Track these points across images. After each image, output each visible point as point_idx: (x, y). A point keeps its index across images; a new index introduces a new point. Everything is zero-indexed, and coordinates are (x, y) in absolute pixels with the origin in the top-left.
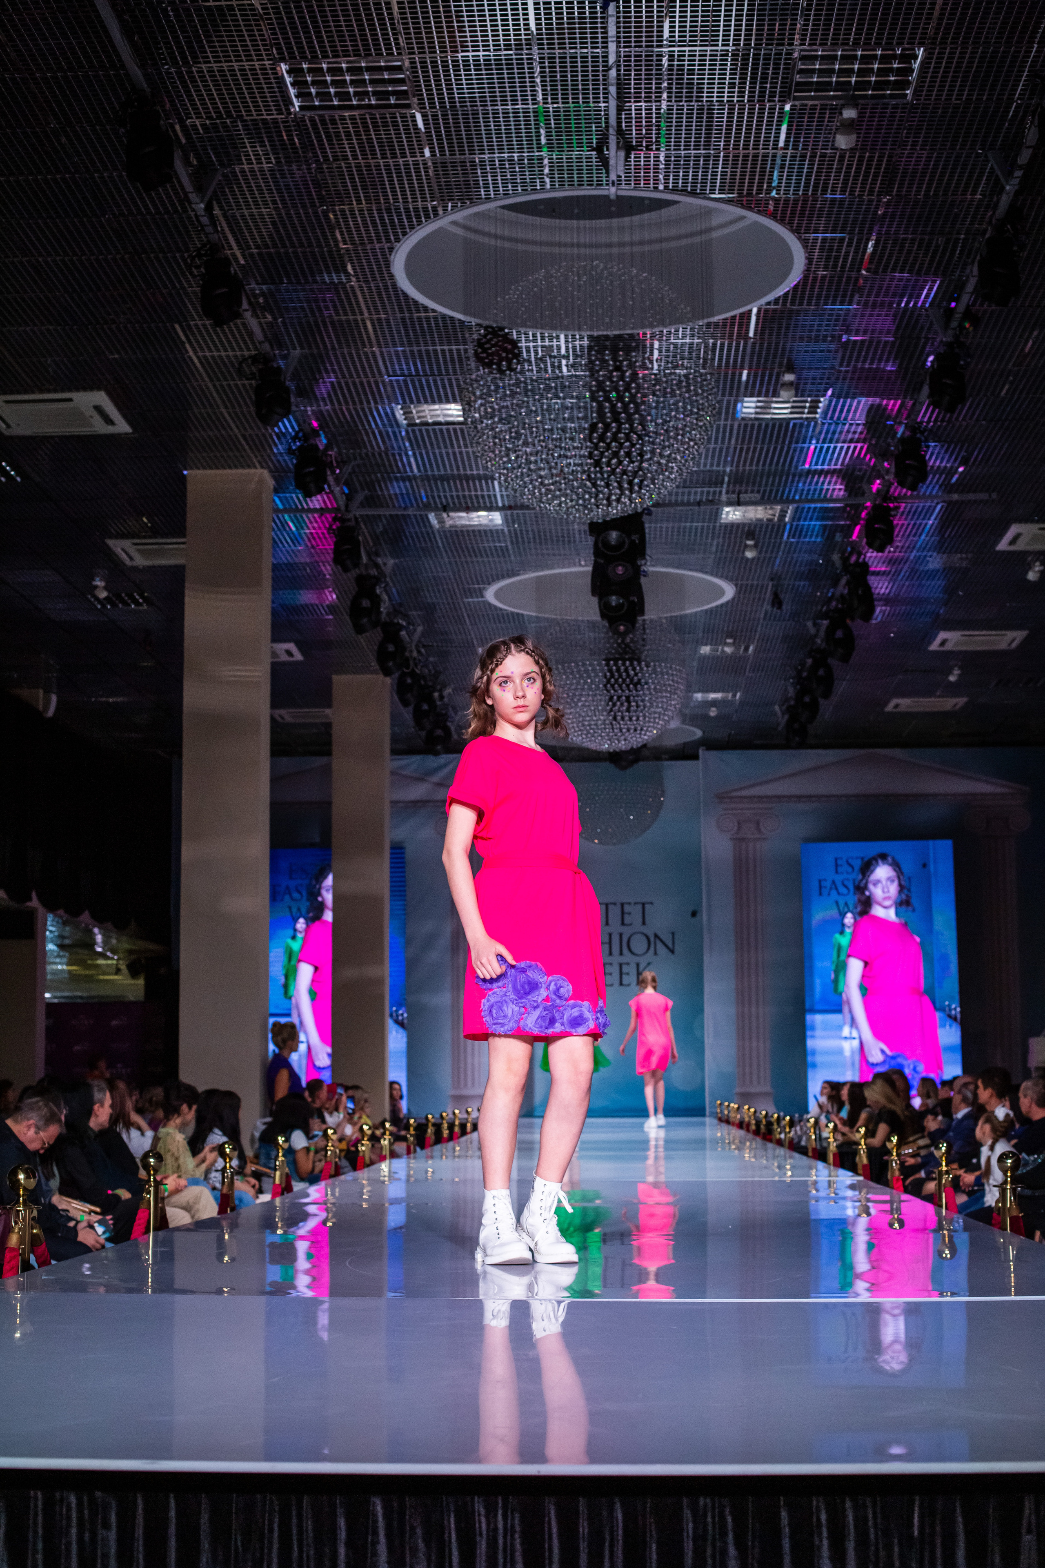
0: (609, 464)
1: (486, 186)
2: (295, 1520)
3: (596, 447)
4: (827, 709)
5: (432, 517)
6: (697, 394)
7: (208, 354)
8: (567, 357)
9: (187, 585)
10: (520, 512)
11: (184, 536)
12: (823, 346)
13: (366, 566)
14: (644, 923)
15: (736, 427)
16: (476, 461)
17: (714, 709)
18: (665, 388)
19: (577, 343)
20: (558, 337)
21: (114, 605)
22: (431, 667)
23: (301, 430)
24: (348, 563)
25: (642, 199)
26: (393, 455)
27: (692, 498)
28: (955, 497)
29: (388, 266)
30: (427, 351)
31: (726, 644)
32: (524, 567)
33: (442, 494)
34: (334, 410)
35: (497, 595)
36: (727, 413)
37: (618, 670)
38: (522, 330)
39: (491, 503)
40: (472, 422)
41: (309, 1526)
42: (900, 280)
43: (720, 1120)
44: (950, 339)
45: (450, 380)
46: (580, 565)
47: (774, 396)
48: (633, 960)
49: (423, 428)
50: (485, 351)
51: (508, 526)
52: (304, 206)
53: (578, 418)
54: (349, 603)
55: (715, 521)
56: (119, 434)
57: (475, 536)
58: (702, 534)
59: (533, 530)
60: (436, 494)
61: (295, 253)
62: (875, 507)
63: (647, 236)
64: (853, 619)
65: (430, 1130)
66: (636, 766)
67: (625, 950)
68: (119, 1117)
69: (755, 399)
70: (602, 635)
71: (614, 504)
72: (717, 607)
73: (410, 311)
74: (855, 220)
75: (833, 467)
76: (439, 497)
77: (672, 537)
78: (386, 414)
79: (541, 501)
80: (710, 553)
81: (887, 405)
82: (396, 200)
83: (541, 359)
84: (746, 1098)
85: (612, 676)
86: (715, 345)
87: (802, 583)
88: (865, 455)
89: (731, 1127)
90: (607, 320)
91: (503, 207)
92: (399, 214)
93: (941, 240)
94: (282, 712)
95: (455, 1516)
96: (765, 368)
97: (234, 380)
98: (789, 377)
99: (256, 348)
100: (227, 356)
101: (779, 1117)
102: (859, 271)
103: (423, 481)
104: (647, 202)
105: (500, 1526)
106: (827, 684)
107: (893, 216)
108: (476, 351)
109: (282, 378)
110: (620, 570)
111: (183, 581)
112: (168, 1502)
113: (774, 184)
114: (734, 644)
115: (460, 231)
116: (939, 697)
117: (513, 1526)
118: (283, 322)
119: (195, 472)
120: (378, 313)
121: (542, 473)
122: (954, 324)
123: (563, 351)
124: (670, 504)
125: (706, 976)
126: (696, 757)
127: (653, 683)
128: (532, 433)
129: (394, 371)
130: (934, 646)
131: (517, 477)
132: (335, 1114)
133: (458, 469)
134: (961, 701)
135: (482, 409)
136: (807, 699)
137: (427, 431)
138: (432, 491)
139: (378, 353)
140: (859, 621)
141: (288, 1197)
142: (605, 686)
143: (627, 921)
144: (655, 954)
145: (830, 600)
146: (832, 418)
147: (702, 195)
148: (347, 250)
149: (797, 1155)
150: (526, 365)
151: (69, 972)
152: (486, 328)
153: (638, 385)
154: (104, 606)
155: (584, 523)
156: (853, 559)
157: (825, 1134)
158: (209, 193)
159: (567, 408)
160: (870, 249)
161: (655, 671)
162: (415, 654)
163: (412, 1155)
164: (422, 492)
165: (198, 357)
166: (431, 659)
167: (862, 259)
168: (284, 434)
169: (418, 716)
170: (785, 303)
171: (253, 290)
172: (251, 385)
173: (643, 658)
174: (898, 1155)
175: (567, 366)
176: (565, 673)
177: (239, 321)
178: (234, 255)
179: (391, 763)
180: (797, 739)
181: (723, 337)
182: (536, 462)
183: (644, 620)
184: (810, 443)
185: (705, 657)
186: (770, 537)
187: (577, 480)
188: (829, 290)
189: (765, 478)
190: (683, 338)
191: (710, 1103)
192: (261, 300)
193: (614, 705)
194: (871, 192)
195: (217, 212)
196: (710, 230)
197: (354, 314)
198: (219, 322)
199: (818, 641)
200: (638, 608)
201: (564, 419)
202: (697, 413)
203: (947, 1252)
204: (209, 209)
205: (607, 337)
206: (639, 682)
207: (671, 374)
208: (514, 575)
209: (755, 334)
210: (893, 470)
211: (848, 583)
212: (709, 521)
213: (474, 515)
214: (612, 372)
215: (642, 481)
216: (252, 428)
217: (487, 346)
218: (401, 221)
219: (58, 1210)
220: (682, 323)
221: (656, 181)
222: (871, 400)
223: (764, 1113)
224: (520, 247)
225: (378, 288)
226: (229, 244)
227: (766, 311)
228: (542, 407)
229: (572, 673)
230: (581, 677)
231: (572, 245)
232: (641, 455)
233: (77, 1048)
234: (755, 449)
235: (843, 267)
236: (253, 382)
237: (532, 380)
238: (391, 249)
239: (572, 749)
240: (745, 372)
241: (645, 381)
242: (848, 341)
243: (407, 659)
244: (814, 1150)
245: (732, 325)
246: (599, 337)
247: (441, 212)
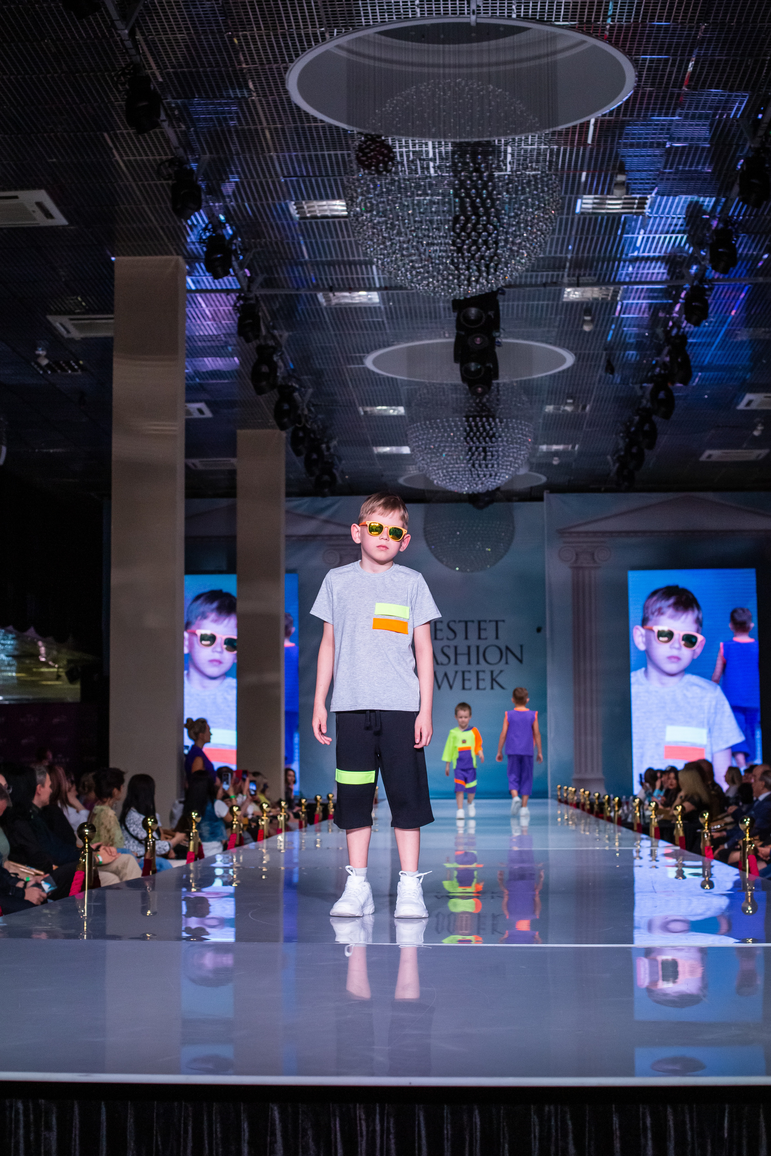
0: (469, 251)
1: (366, 15)
2: (206, 1124)
3: (459, 236)
4: (651, 457)
5: (320, 296)
6: (543, 191)
7: (132, 158)
8: (434, 160)
9: (114, 353)
10: (395, 292)
11: (112, 312)
12: (650, 151)
13: (265, 338)
14: (497, 638)
15: (576, 220)
16: (357, 249)
17: (556, 458)
18: (517, 187)
19: (443, 149)
20: (426, 144)
21: (54, 371)
22: (319, 423)
23: (210, 223)
24: (250, 334)
25: (499, 26)
26: (288, 244)
27: (539, 279)
28: (761, 279)
29: (283, 83)
30: (316, 156)
31: (567, 404)
32: (398, 339)
33: (329, 277)
34: (238, 206)
35: (375, 362)
36: (569, 208)
37: (476, 425)
38: (396, 137)
39: (370, 284)
40: (354, 215)
41: (218, 1128)
42: (716, 95)
43: (560, 801)
44: (757, 145)
45: (335, 180)
46: (445, 337)
47: (608, 194)
48: (487, 668)
49: (313, 221)
50: (365, 154)
51: (384, 303)
52: (212, 32)
53: (444, 212)
54: (251, 369)
55: (558, 300)
56: (57, 227)
57: (356, 313)
58: (547, 310)
59: (405, 308)
60: (323, 277)
61: (205, 72)
62: (693, 288)
63: (502, 58)
64: (673, 383)
65: (319, 809)
66: (491, 507)
67: (482, 660)
68: (58, 795)
69: (592, 196)
70: (463, 396)
71: (474, 284)
72: (559, 372)
73: (302, 122)
74: (678, 44)
75: (657, 254)
76: (326, 279)
77: (522, 313)
78: (282, 208)
79: (412, 282)
80: (554, 327)
81: (704, 202)
82: (290, 26)
83: (412, 161)
84: (581, 783)
85: (471, 430)
86: (558, 150)
87: (631, 352)
88: (685, 244)
89: (569, 807)
90: (468, 128)
91: (380, 33)
92: (293, 38)
93: (750, 62)
94: (196, 461)
95: (340, 1120)
96: (601, 170)
97: (153, 180)
98: (621, 178)
99: (172, 154)
100: (149, 160)
101: (609, 798)
102: (680, 87)
103: (312, 265)
104: (502, 29)
105: (378, 1128)
106: (652, 436)
107: (710, 40)
108: (357, 155)
109: (194, 178)
110: (478, 341)
111: (111, 351)
112: (100, 1108)
113: (610, 13)
114: (573, 404)
115: (343, 54)
116: (745, 449)
117: (388, 1129)
118: (195, 131)
119: (122, 258)
120: (274, 123)
121: (414, 258)
122: (761, 133)
123: (431, 155)
124: (520, 286)
125: (548, 683)
126: (541, 499)
127: (506, 436)
128: (404, 224)
129: (289, 173)
130: (742, 406)
131: (392, 261)
132: (240, 795)
133: (343, 256)
134: (763, 452)
135: (363, 204)
136: (634, 450)
137: (316, 223)
138: (320, 274)
139: (275, 157)
140: (679, 385)
141: (200, 863)
142: (465, 438)
143: (482, 636)
144: (507, 663)
145: (655, 366)
146: (657, 213)
147: (549, 22)
148: (249, 69)
149: (624, 829)
150: (400, 167)
151: (18, 678)
152: (366, 136)
153: (494, 183)
154: (45, 372)
155: (448, 301)
156: (674, 332)
157: (647, 813)
158: (133, 20)
159: (434, 203)
160: (690, 69)
161: (507, 426)
162: (306, 412)
163: (303, 829)
164: (312, 274)
165: (123, 161)
166: (320, 416)
167: (684, 77)
168: (195, 226)
169: (309, 464)
170: (618, 114)
171: (169, 103)
172: (168, 184)
173: (497, 415)
174: (709, 829)
175: (434, 167)
176: (432, 428)
177: (157, 130)
178: (153, 74)
179: (285, 504)
180: (626, 484)
181: (566, 144)
182: (407, 248)
183: (498, 384)
184: (639, 234)
185: (549, 415)
186: (604, 314)
187: (442, 264)
188: (655, 104)
189: (600, 264)
190: (532, 145)
191: (552, 787)
192: (176, 112)
193: (473, 454)
194: (691, 20)
195: (139, 37)
196: (555, 53)
197: (254, 124)
198: (141, 130)
199: (644, 401)
200: (494, 373)
201: (431, 212)
202: (544, 208)
203: (750, 908)
204: (132, 34)
205: (468, 144)
206: (494, 435)
207: (522, 174)
208: (389, 346)
209: (593, 141)
210: (708, 257)
211: (669, 353)
212: (553, 300)
213: (355, 294)
214: (472, 172)
215: (497, 265)
216: (169, 221)
217: (367, 151)
218: (294, 44)
219: (9, 874)
220: (532, 132)
221: (510, 10)
222: (689, 198)
223: (597, 794)
224: (395, 67)
225: (274, 101)
226: (149, 64)
227: (602, 122)
228: (413, 203)
229: (438, 428)
230: (445, 431)
231: (438, 66)
232: (496, 242)
233: (24, 741)
234: (592, 239)
235: (668, 83)
236: (170, 182)
237: (404, 179)
238: (286, 69)
239: (437, 492)
240: (584, 174)
241: (500, 181)
242: (671, 147)
243: (299, 416)
244: (639, 825)
245: (574, 133)
246: (461, 143)
247: (327, 35)
